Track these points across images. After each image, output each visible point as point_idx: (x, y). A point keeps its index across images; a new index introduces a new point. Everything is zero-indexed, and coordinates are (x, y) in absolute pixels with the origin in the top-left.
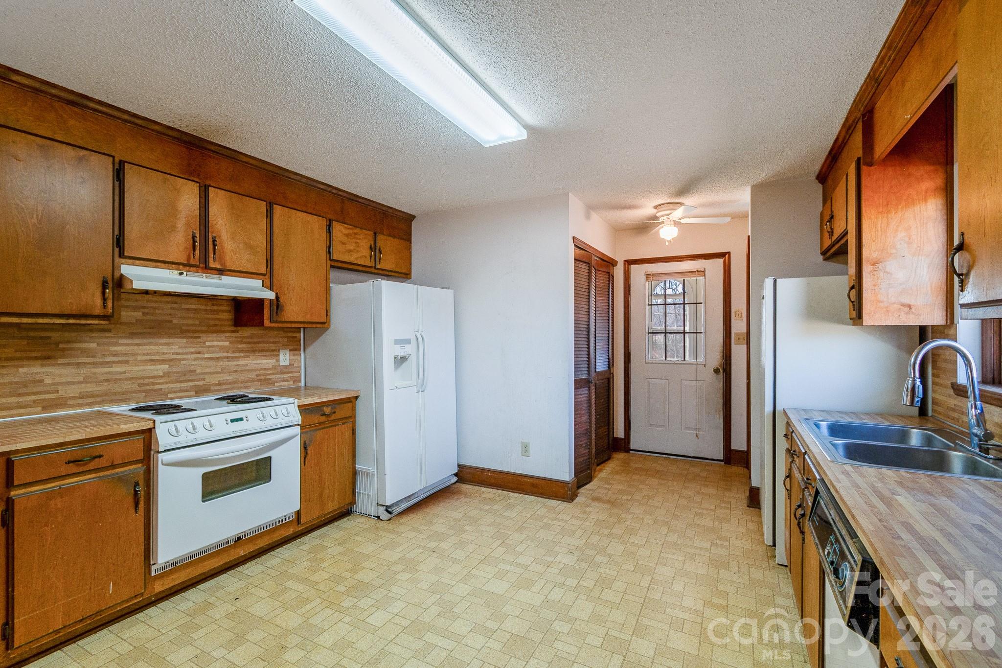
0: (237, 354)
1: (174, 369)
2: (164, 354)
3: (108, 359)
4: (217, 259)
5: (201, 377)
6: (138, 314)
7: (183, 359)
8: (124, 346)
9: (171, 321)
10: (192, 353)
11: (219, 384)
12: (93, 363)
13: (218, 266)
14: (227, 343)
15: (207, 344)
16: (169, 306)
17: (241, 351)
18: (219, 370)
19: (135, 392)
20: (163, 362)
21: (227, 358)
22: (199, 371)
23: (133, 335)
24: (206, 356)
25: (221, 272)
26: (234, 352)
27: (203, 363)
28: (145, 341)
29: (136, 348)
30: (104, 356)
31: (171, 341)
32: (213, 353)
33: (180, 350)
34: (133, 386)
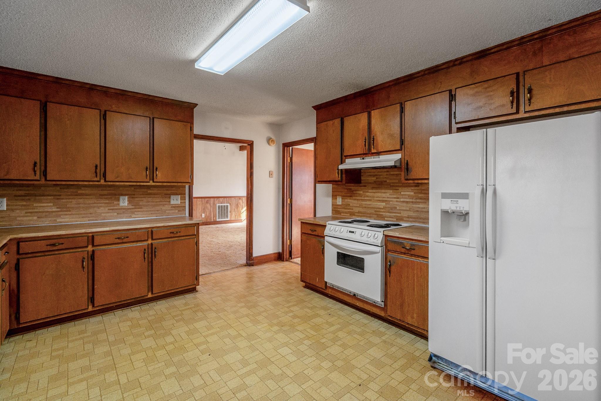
0: (418, 201)
1: (388, 206)
2: (384, 197)
3: (366, 198)
4: (375, 148)
5: (399, 211)
6: (374, 179)
7: (391, 201)
8: (370, 193)
9: (386, 181)
10: (395, 198)
11: (408, 217)
12: (362, 200)
13: (375, 151)
14: (412, 193)
15: (402, 193)
16: (386, 173)
17: (421, 199)
18: (408, 209)
19: (373, 214)
20: (383, 201)
21: (412, 202)
22: (398, 208)
23: (373, 188)
24: (402, 200)
25: (378, 153)
26: (416, 199)
27: (400, 204)
28: (377, 191)
29: (374, 194)
30: (364, 197)
31: (386, 191)
32: (405, 198)
33: (390, 196)
34: (372, 211)
